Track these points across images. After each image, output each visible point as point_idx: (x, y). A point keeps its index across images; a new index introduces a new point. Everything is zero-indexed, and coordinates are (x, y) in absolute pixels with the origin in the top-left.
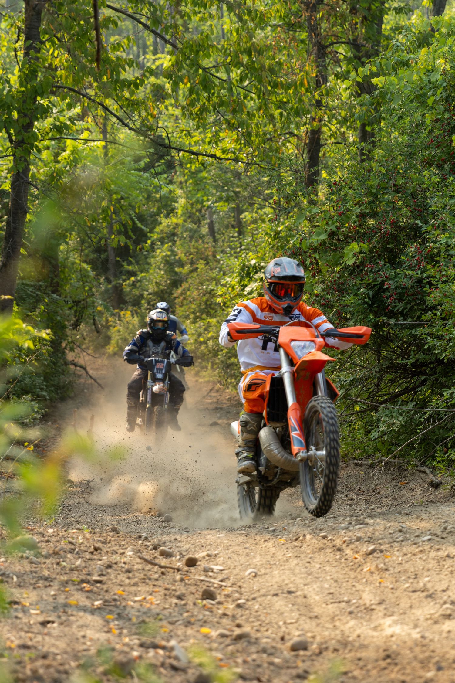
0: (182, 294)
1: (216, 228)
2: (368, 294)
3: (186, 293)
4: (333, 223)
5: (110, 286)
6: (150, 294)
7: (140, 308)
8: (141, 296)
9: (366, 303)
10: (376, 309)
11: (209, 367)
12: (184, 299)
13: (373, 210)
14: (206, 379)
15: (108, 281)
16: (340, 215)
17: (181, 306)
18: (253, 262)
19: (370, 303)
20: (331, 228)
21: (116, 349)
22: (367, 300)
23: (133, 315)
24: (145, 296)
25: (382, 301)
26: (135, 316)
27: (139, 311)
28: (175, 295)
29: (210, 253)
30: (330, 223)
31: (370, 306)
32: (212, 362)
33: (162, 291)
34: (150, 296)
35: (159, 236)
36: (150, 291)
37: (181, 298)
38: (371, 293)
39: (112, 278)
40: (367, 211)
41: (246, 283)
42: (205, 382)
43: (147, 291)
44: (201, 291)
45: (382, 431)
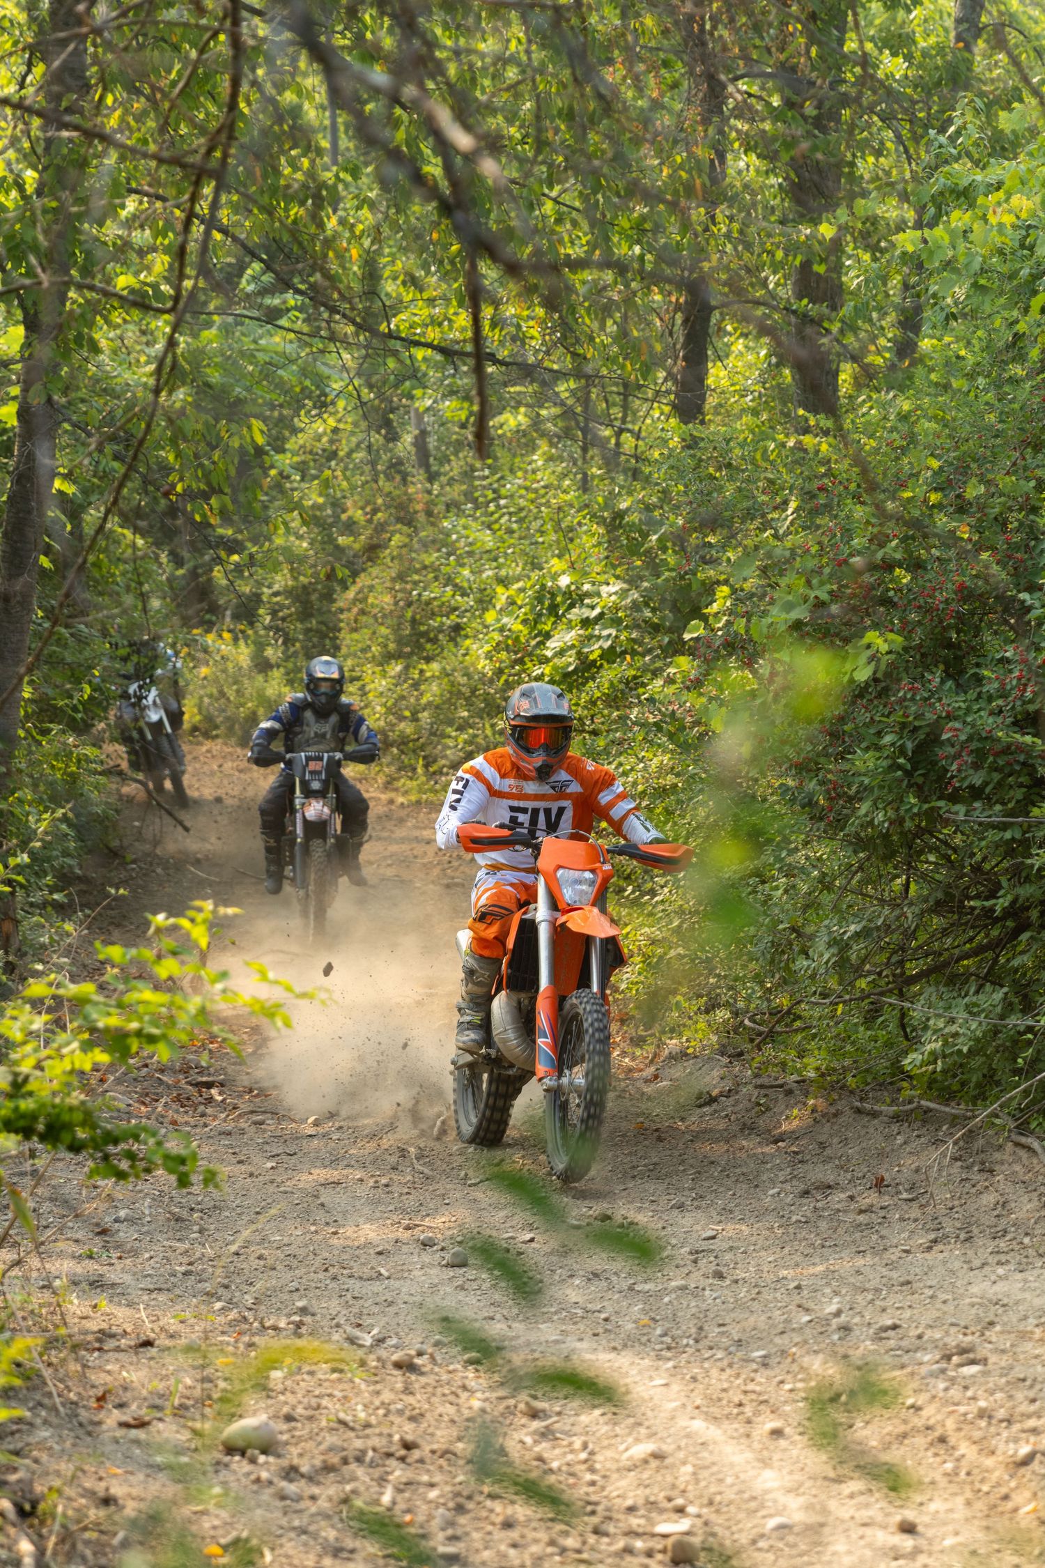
0: (355, 601)
1: (431, 446)
2: (902, 748)
3: (366, 599)
4: (822, 584)
5: (180, 572)
6: (276, 594)
7: (251, 624)
8: (257, 598)
9: (900, 767)
10: (920, 780)
11: (420, 771)
12: (363, 612)
13: (910, 553)
14: (413, 798)
15: (178, 561)
16: (839, 565)
17: (355, 630)
18: (564, 581)
19: (909, 767)
20: (818, 593)
21: (198, 718)
22: (901, 761)
23: (236, 640)
24: (265, 598)
25: (934, 763)
26: (242, 642)
27: (250, 632)
28: (341, 604)
29: (419, 507)
30: (815, 582)
31: (908, 774)
32: (425, 758)
33: (304, 587)
34: (278, 599)
35: (296, 459)
36: (276, 587)
37: (355, 610)
38: (910, 746)
39: (185, 554)
40: (898, 556)
41: (547, 628)
42: (411, 804)
43: (269, 587)
44: (400, 595)
45: (932, 1053)
